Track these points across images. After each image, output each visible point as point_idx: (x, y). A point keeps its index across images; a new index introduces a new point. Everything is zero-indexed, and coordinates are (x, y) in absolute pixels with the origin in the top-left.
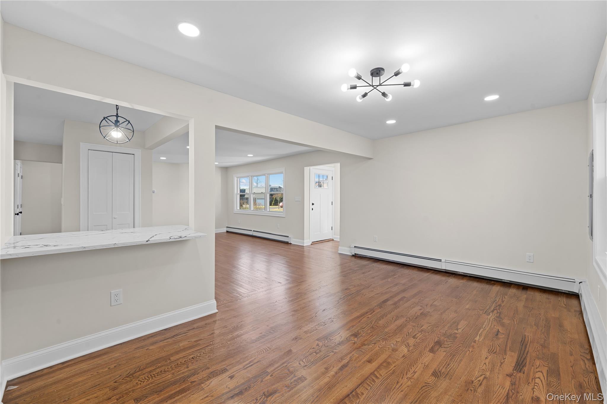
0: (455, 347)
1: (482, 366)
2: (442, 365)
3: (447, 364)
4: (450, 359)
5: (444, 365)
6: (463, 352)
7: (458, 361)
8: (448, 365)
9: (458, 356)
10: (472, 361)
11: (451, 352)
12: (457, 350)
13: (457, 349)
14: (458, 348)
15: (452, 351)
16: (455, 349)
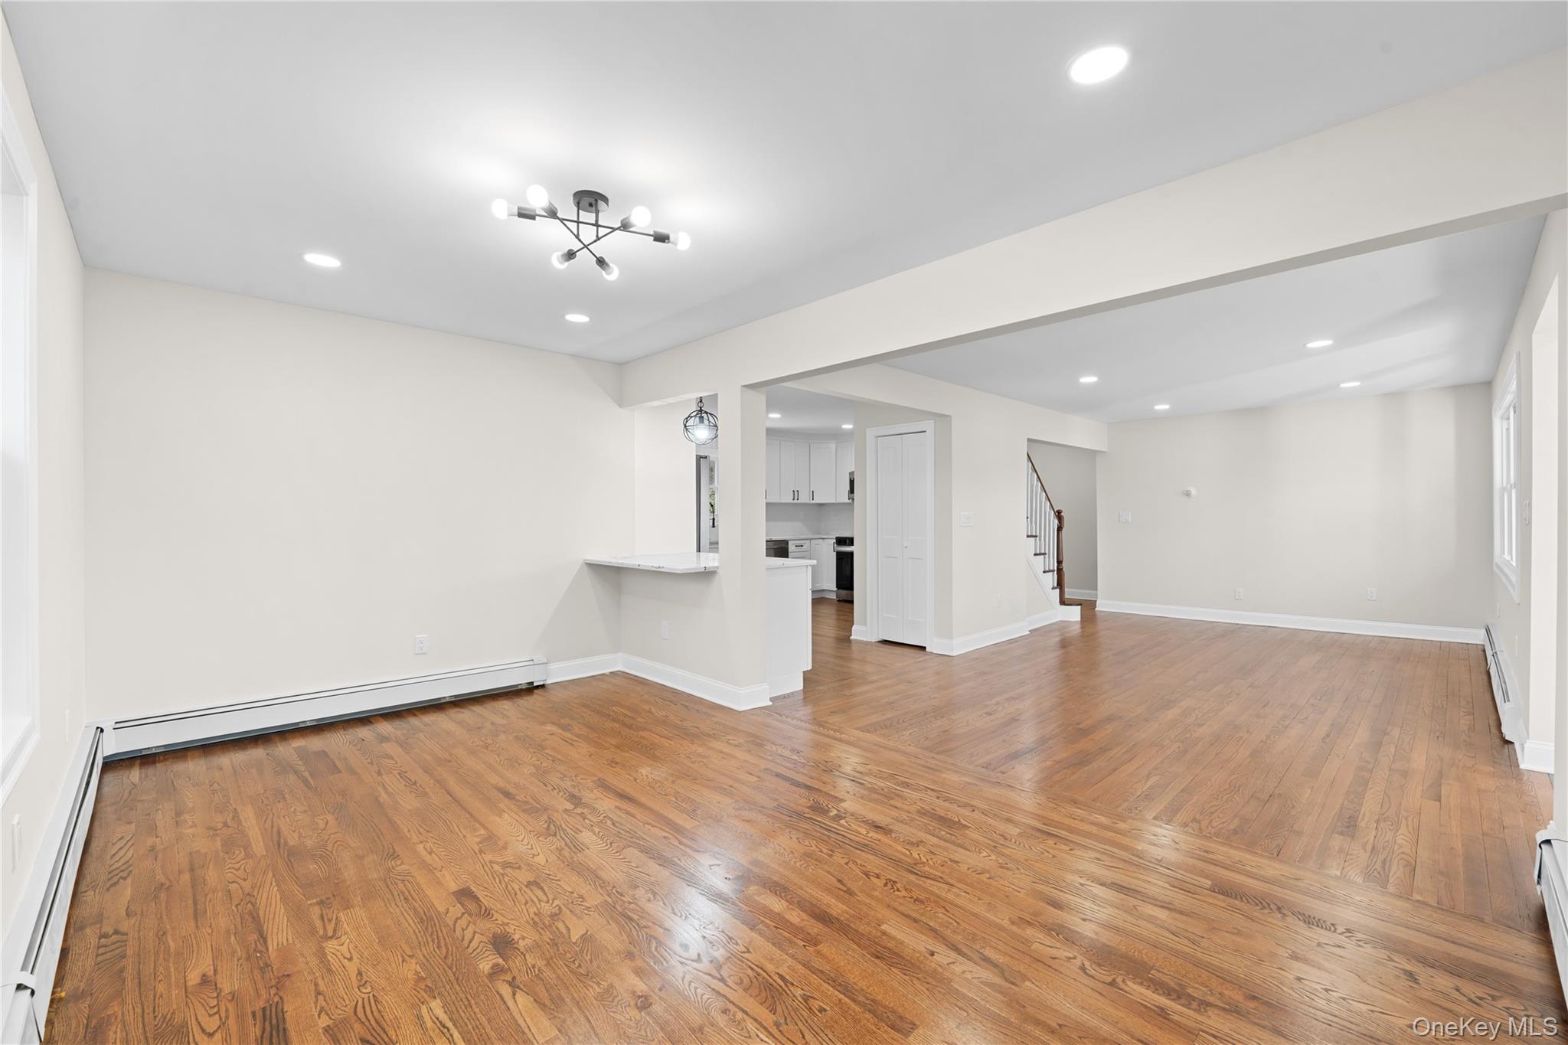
0: (444, 939)
1: (351, 949)
2: (414, 891)
3: (410, 898)
4: (419, 909)
5: (412, 892)
6: (416, 943)
7: (401, 919)
8: (405, 899)
9: (413, 925)
10: (377, 941)
11: (436, 921)
12: (432, 935)
13: (435, 937)
14: (436, 941)
15: (437, 924)
16: (439, 932)
